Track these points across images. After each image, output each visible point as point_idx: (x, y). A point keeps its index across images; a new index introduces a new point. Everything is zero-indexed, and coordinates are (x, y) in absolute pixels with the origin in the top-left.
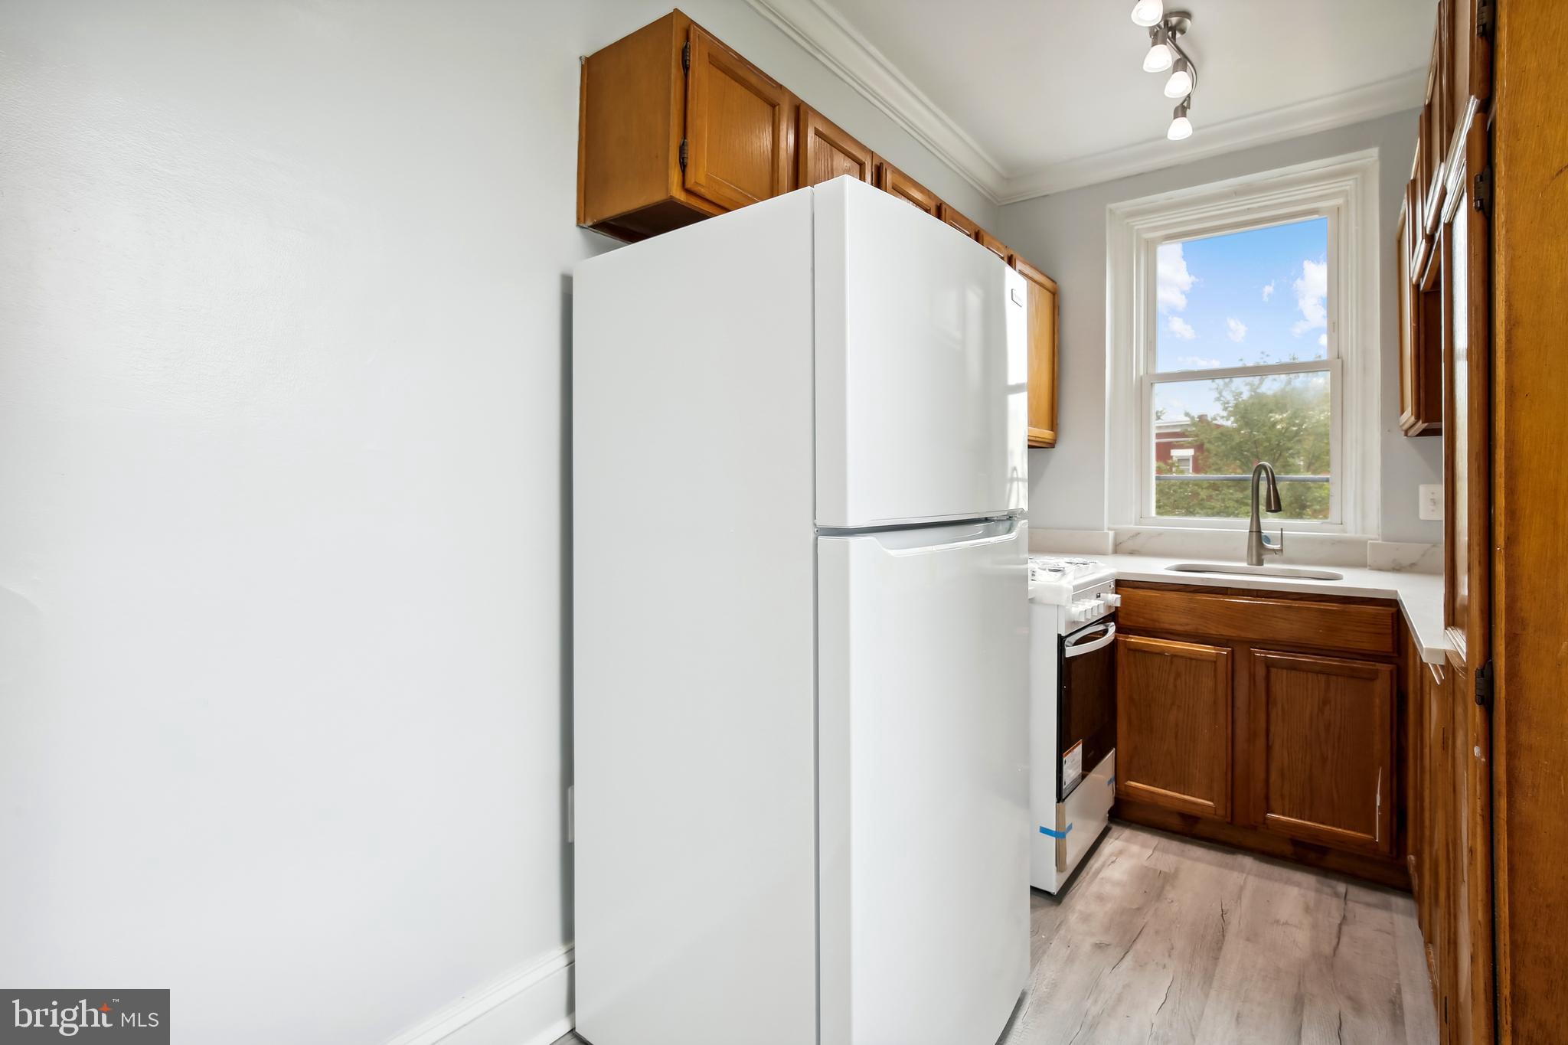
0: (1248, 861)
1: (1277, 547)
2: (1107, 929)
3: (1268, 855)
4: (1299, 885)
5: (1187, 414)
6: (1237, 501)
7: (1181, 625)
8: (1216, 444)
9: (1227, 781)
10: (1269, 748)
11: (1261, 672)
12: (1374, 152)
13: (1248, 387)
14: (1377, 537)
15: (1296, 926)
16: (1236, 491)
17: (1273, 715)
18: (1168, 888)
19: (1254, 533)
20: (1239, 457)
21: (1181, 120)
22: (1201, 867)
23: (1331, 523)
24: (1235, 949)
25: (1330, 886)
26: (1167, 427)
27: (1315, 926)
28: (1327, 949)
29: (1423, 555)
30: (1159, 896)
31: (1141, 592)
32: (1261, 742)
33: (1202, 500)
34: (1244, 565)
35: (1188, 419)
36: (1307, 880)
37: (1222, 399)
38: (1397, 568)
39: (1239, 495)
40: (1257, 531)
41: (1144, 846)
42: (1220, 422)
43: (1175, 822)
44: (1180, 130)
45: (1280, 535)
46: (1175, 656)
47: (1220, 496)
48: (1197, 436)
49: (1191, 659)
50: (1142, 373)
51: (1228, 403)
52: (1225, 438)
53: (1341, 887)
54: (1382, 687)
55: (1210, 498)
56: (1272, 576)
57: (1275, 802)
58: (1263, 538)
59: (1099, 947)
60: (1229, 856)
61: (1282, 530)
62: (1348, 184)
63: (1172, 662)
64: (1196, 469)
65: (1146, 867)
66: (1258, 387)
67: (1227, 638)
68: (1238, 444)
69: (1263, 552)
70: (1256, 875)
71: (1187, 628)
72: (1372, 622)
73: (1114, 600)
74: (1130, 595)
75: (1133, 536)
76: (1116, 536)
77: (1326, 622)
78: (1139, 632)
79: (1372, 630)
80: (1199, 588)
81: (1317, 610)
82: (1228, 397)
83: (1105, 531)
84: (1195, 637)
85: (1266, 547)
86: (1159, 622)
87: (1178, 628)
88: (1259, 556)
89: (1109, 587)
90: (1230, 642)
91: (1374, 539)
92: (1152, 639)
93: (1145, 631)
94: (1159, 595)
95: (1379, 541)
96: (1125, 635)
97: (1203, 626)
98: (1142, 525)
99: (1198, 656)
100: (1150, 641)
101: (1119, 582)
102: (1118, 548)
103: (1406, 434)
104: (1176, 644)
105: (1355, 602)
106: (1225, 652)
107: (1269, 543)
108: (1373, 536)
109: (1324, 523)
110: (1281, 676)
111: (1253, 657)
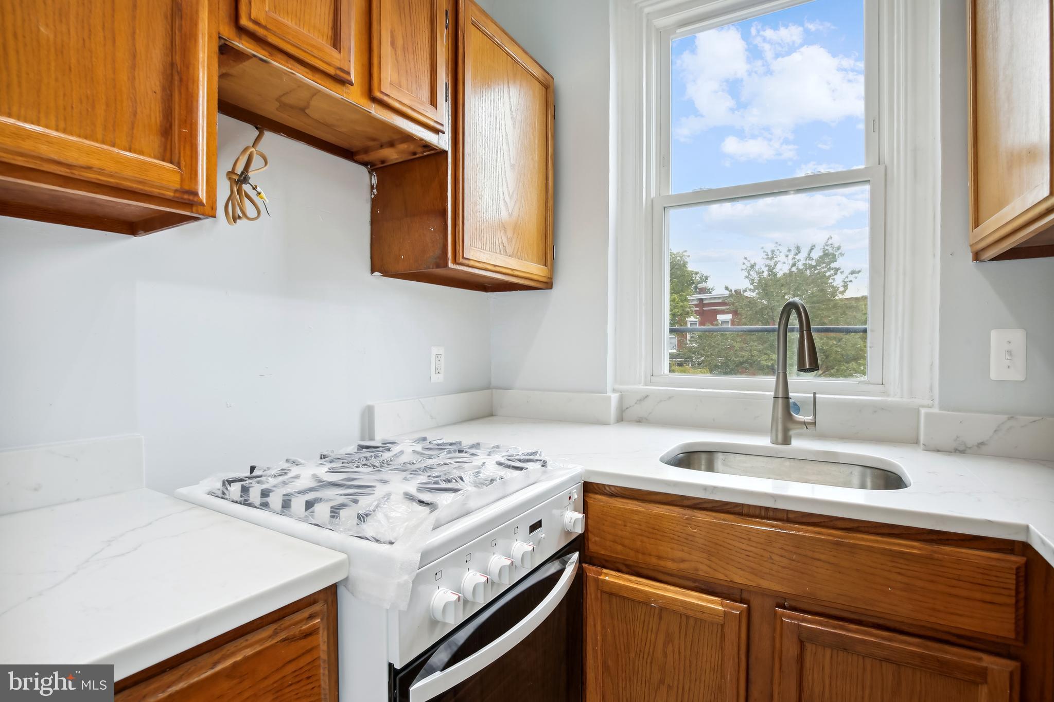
1: (809, 418)
5: (727, 288)
6: (759, 351)
8: (746, 310)
11: (790, 650)
13: (767, 268)
14: (930, 402)
16: (759, 344)
19: (780, 401)
23: (869, 383)
26: (715, 298)
29: (995, 432)
31: (619, 503)
34: (768, 441)
35: (727, 292)
37: (750, 276)
38: (961, 448)
39: (761, 347)
40: (783, 396)
42: (747, 294)
45: (812, 399)
46: (665, 610)
47: (748, 348)
48: (733, 304)
49: (688, 616)
50: (653, 195)
51: (754, 280)
52: (752, 306)
55: (742, 349)
58: (791, 405)
61: (815, 394)
63: (660, 618)
64: (733, 324)
66: (774, 269)
67: (742, 587)
68: (760, 309)
69: (790, 425)
71: (683, 566)
72: (980, 581)
73: (573, 521)
74: (604, 507)
75: (641, 400)
76: (621, 400)
77: (899, 573)
78: (618, 565)
79: (978, 595)
80: (702, 501)
81: (885, 552)
82: (753, 275)
83: (609, 394)
84: (695, 581)
85: (794, 418)
86: (644, 554)
87: (670, 565)
88: (786, 431)
89: (572, 499)
90: (745, 596)
91: (928, 407)
92: (633, 578)
93: (627, 566)
94: (643, 510)
95: (936, 410)
96: (599, 569)
97: (706, 565)
98: (651, 386)
99: (697, 613)
100: (631, 581)
101: (589, 488)
102: (624, 414)
103: (977, 256)
104: (667, 590)
105: (948, 540)
106: (737, 610)
107: (799, 412)
108: (928, 402)
109: (860, 382)
110: (821, 659)
111: (778, 623)
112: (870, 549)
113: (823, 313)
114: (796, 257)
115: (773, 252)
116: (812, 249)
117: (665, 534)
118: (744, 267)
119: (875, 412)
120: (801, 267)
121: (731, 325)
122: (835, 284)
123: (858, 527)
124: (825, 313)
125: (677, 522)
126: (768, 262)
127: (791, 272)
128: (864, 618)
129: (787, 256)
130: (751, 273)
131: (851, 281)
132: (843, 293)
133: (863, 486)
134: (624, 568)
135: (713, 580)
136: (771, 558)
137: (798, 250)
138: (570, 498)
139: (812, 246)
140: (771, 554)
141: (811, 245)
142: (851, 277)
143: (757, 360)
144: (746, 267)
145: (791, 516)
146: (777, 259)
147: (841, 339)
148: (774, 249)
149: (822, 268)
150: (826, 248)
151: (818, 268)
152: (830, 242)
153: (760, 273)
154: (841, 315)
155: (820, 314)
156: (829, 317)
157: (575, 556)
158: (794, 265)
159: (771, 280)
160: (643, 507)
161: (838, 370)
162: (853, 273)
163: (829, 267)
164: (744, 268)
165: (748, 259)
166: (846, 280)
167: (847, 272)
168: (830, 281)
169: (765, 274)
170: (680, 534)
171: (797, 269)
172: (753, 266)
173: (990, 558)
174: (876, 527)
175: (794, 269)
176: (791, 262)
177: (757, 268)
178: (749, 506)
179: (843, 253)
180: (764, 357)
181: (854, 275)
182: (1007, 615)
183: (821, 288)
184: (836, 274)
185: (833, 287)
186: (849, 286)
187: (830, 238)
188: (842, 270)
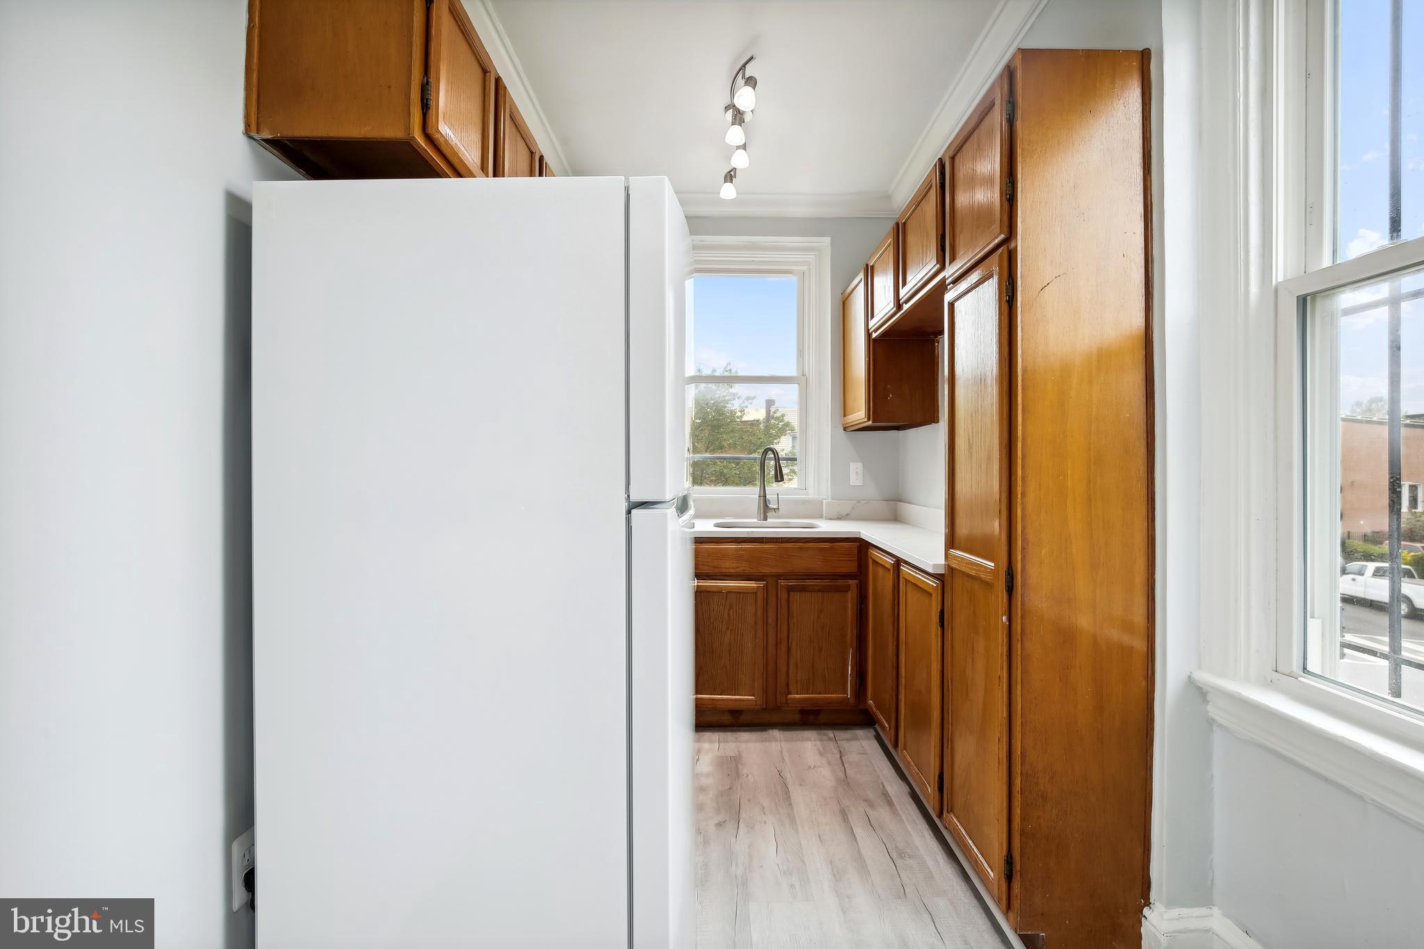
0: (776, 733)
1: (776, 507)
2: (718, 811)
3: (786, 725)
4: (809, 739)
7: (734, 568)
9: (763, 678)
10: (789, 649)
11: (784, 595)
12: (827, 240)
14: (828, 497)
15: (820, 767)
17: (791, 626)
18: (740, 767)
19: (762, 498)
21: (728, 185)
22: (751, 745)
23: (800, 489)
24: (797, 794)
25: (825, 735)
27: (829, 763)
28: (841, 775)
29: (853, 508)
30: (738, 774)
32: (784, 647)
34: (756, 520)
36: (811, 734)
38: (840, 517)
40: (764, 496)
41: (711, 742)
43: (727, 718)
44: (728, 192)
45: (778, 497)
46: (730, 592)
49: (740, 593)
53: (831, 733)
54: (851, 596)
56: (774, 528)
57: (792, 688)
58: (767, 501)
59: (719, 825)
60: (764, 733)
61: (777, 493)
62: (810, 257)
63: (727, 597)
65: (720, 757)
67: (764, 574)
69: (767, 511)
70: (785, 741)
71: (738, 570)
77: (824, 557)
81: (817, 548)
84: (742, 576)
85: (769, 506)
86: (718, 568)
88: (765, 513)
90: (765, 578)
91: (826, 499)
95: (830, 500)
97: (749, 568)
99: (745, 590)
103: (845, 429)
105: (837, 541)
106: (762, 584)
108: (826, 497)
109: (795, 489)
110: (796, 597)
111: (779, 586)
112: (813, 548)
119: (804, 502)
123: (808, 541)
124: (725, 437)
128: (810, 577)
131: (746, 407)
134: (706, 577)
135: (751, 574)
142: (747, 403)
152: (729, 368)
166: (742, 405)
168: (729, 405)
173: (849, 545)
174: (815, 540)
178: (766, 538)
181: (750, 401)
182: (855, 564)
183: (721, 412)
184: (734, 399)
185: (732, 411)
186: (746, 410)
187: (729, 364)
188: (739, 396)
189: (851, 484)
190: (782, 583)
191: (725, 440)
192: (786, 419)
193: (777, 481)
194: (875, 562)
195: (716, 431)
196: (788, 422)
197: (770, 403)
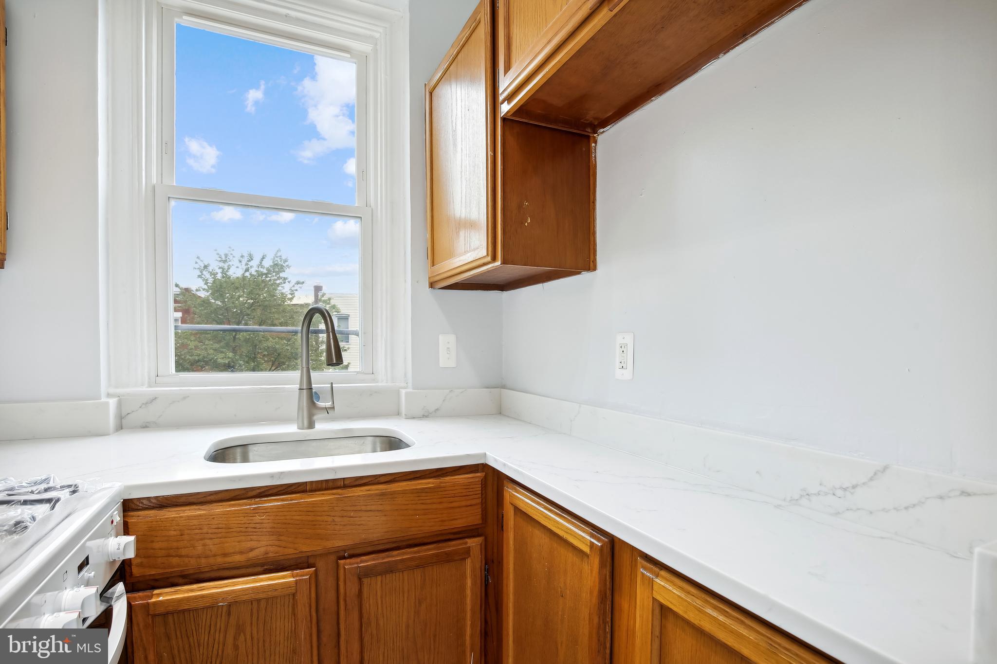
1: (328, 404)
5: (178, 286)
6: (215, 350)
7: (241, 553)
8: (200, 309)
11: (352, 588)
13: (221, 270)
16: (214, 343)
19: (305, 391)
20: (216, 319)
23: (364, 373)
29: (444, 400)
31: (171, 513)
33: (191, 349)
34: (294, 428)
37: (203, 276)
38: (426, 415)
39: (217, 346)
40: (308, 389)
42: (200, 293)
45: (330, 388)
46: (234, 603)
48: (185, 302)
51: (207, 280)
52: (205, 305)
55: (196, 347)
58: (314, 394)
63: (229, 614)
64: (183, 322)
66: (227, 271)
67: (308, 554)
68: (215, 310)
69: (315, 411)
71: (251, 555)
72: (465, 494)
73: (122, 547)
74: (152, 522)
75: (147, 403)
76: (120, 405)
77: (422, 504)
78: (172, 580)
79: (464, 503)
80: (267, 489)
81: (413, 492)
82: (206, 275)
83: (104, 399)
84: (262, 565)
85: (317, 405)
86: (207, 557)
87: (238, 558)
88: (311, 416)
89: (115, 523)
90: (311, 561)
91: (405, 388)
92: (195, 586)
93: (184, 576)
94: (204, 512)
95: (410, 390)
96: (147, 593)
97: (276, 546)
98: (157, 387)
99: (269, 593)
100: (192, 591)
101: (128, 506)
102: (124, 421)
103: (432, 285)
104: (235, 584)
105: (447, 473)
106: (307, 575)
107: (319, 400)
108: (405, 384)
109: (358, 373)
110: (374, 587)
111: (341, 572)
112: (404, 492)
113: (275, 316)
114: (249, 263)
115: (226, 255)
116: (263, 258)
117: (231, 530)
118: (197, 266)
119: (371, 395)
120: (254, 273)
121: (181, 324)
122: (284, 291)
123: (395, 478)
125: (243, 515)
126: (221, 264)
127: (244, 278)
128: (400, 544)
129: (240, 262)
130: (204, 272)
131: (296, 290)
132: (291, 299)
133: (374, 451)
134: (181, 580)
135: (282, 558)
136: (334, 521)
137: (251, 258)
138: (112, 522)
139: (264, 256)
140: (333, 518)
141: (262, 255)
142: (297, 287)
143: (213, 358)
144: (199, 267)
145: (347, 482)
146: (230, 263)
147: (291, 339)
148: (227, 252)
149: (273, 277)
150: (276, 259)
151: (270, 276)
152: (279, 254)
153: (214, 274)
154: (290, 318)
155: (272, 317)
156: (280, 319)
157: (120, 587)
158: (247, 270)
159: (226, 282)
160: (204, 510)
161: (288, 365)
162: (298, 283)
163: (278, 276)
164: (197, 268)
165: (201, 259)
166: (293, 289)
167: (293, 282)
168: (280, 288)
169: (219, 276)
170: (246, 525)
171: (251, 274)
172: (206, 267)
173: (468, 478)
174: (408, 475)
175: (247, 274)
176: (245, 267)
177: (210, 269)
178: (312, 482)
179: (290, 265)
180: (221, 355)
181: (299, 285)
182: (478, 510)
183: (272, 293)
184: (285, 283)
185: (282, 294)
186: (296, 293)
187: (279, 251)
188: (289, 280)
189: (441, 365)
190: (348, 565)
191: (276, 319)
192: (332, 302)
193: (330, 364)
194: (517, 510)
195: (269, 311)
196: (334, 305)
197: (318, 289)
